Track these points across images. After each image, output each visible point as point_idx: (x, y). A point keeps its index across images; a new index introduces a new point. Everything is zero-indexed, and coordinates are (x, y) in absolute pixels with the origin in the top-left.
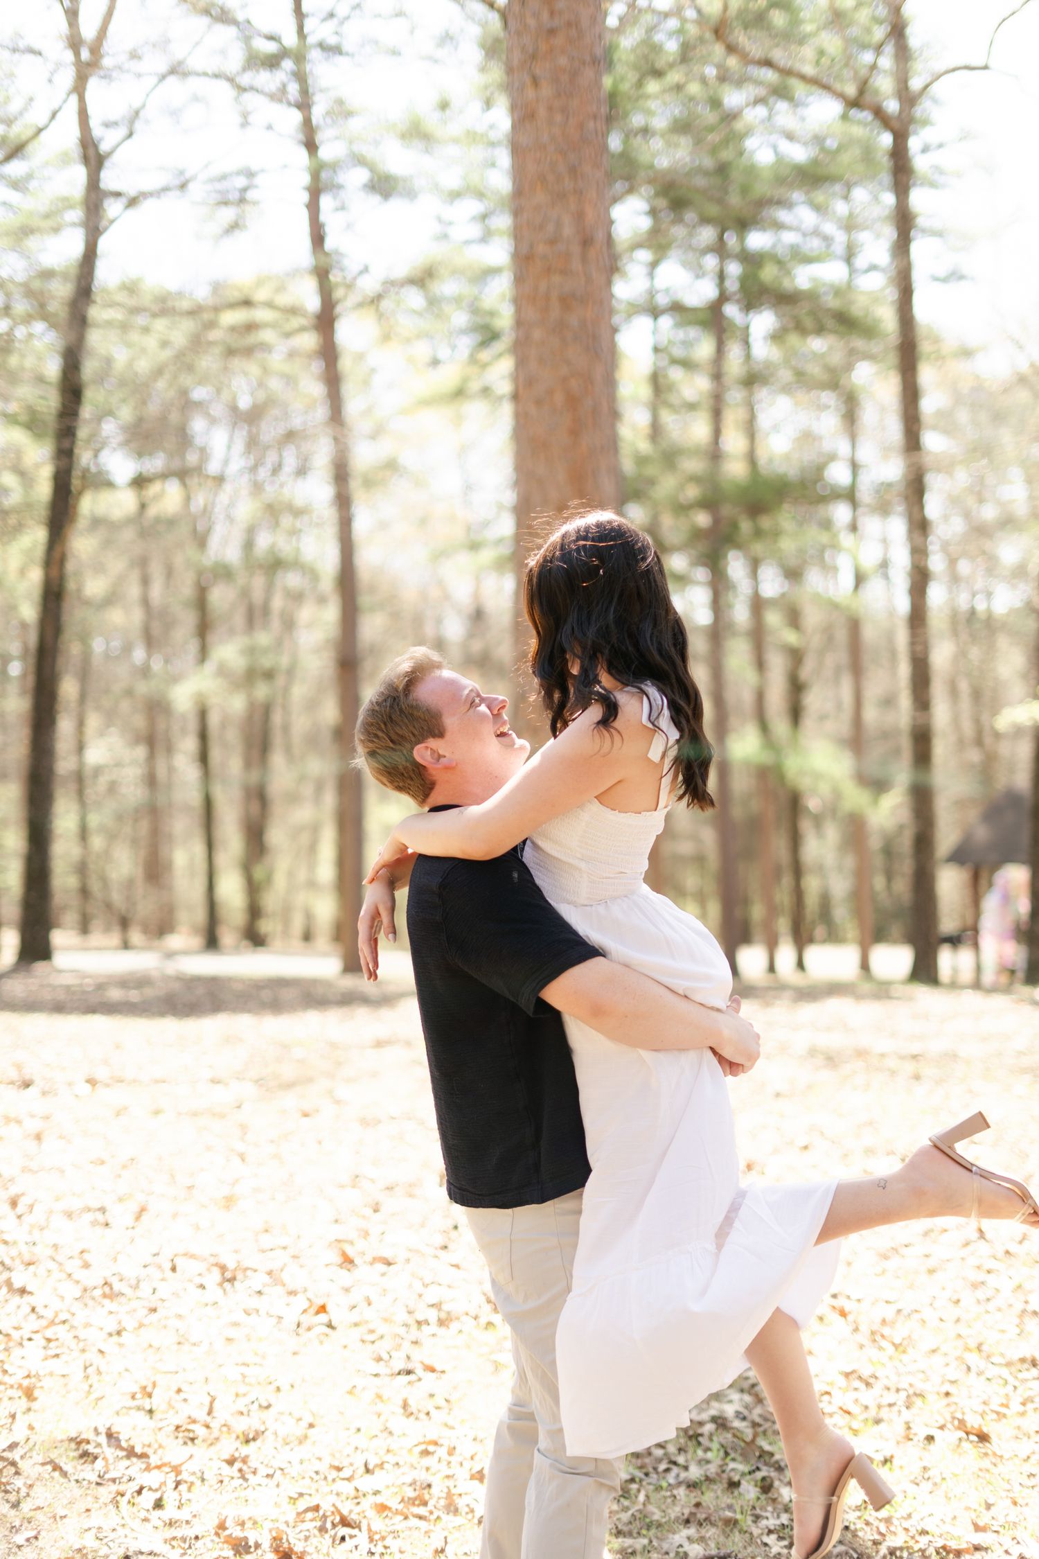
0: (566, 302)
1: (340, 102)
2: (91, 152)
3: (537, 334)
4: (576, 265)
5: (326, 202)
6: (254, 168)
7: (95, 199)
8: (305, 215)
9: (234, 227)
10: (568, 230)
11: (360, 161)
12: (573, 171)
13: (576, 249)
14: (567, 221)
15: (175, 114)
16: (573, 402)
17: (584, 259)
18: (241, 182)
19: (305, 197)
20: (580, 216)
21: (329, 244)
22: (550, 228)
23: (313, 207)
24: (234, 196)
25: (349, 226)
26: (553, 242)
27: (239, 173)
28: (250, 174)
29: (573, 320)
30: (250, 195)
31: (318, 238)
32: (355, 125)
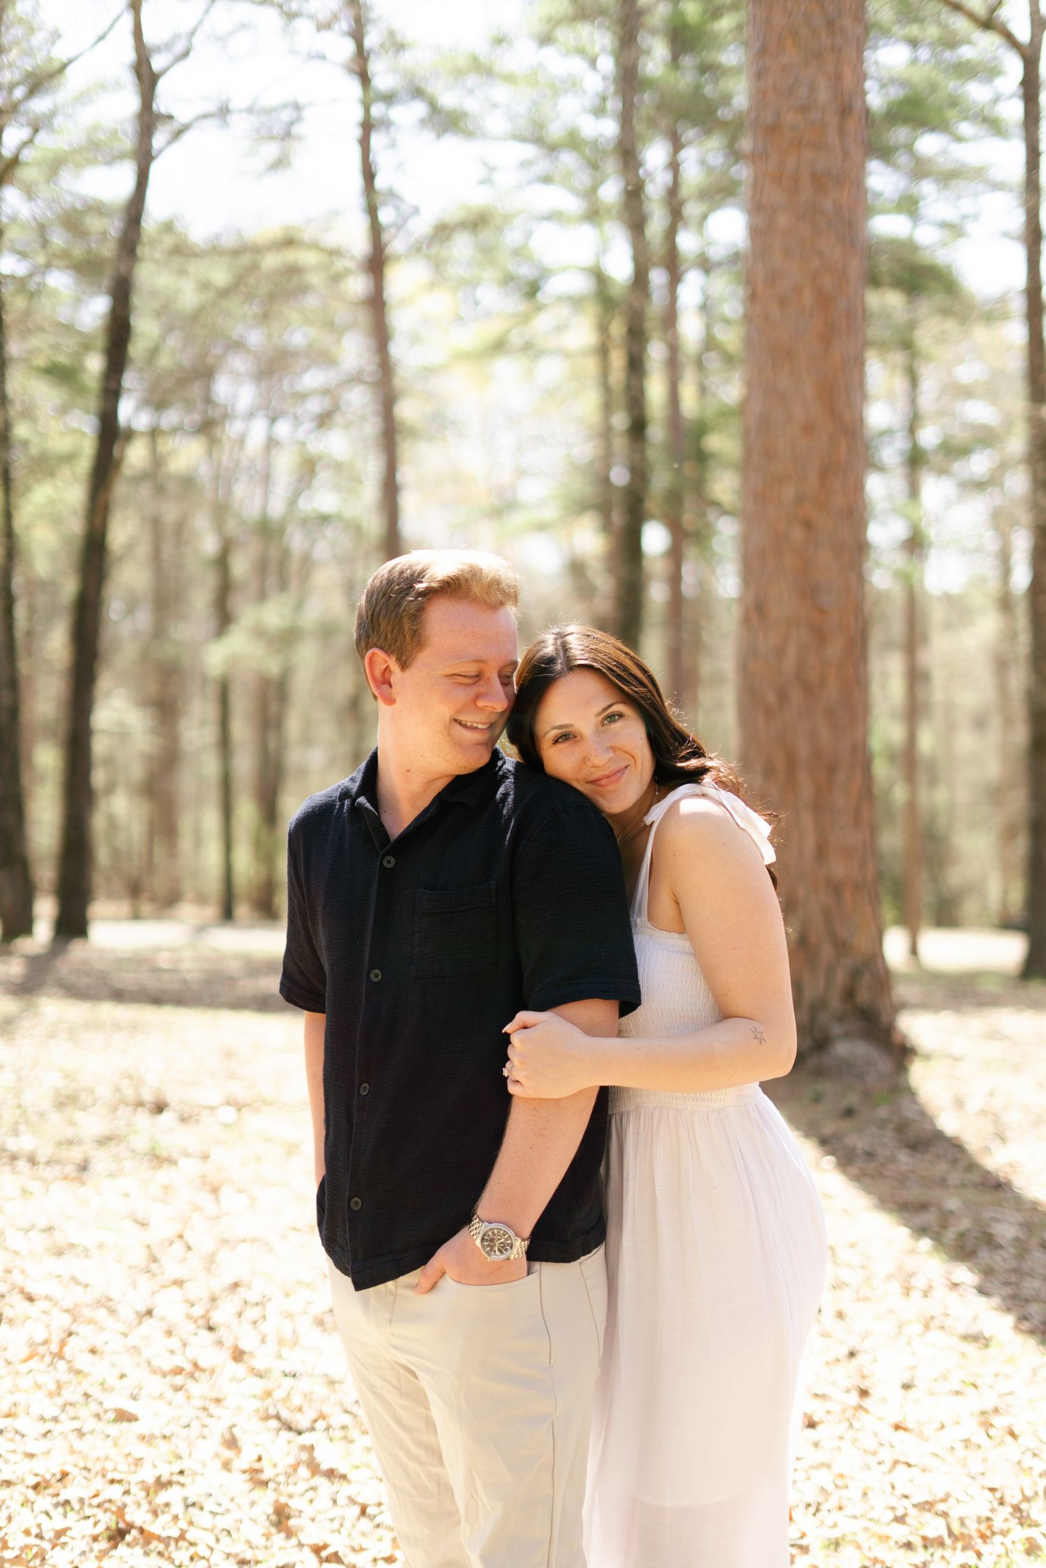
0: (820, 182)
1: (391, 34)
2: (144, 70)
3: (782, 220)
4: (832, 138)
5: (376, 140)
6: (301, 101)
7: (148, 120)
8: (356, 151)
9: (281, 163)
10: (823, 96)
11: (418, 93)
12: (831, 24)
13: (832, 119)
14: (822, 83)
15: (222, 40)
16: (824, 301)
17: (842, 132)
18: (286, 116)
19: (357, 132)
20: (838, 78)
21: (379, 183)
22: (803, 92)
23: (365, 143)
24: (278, 129)
25: (400, 166)
26: (804, 109)
27: (285, 106)
28: (297, 107)
29: (828, 205)
30: (296, 130)
31: (369, 175)
32: (408, 59)
